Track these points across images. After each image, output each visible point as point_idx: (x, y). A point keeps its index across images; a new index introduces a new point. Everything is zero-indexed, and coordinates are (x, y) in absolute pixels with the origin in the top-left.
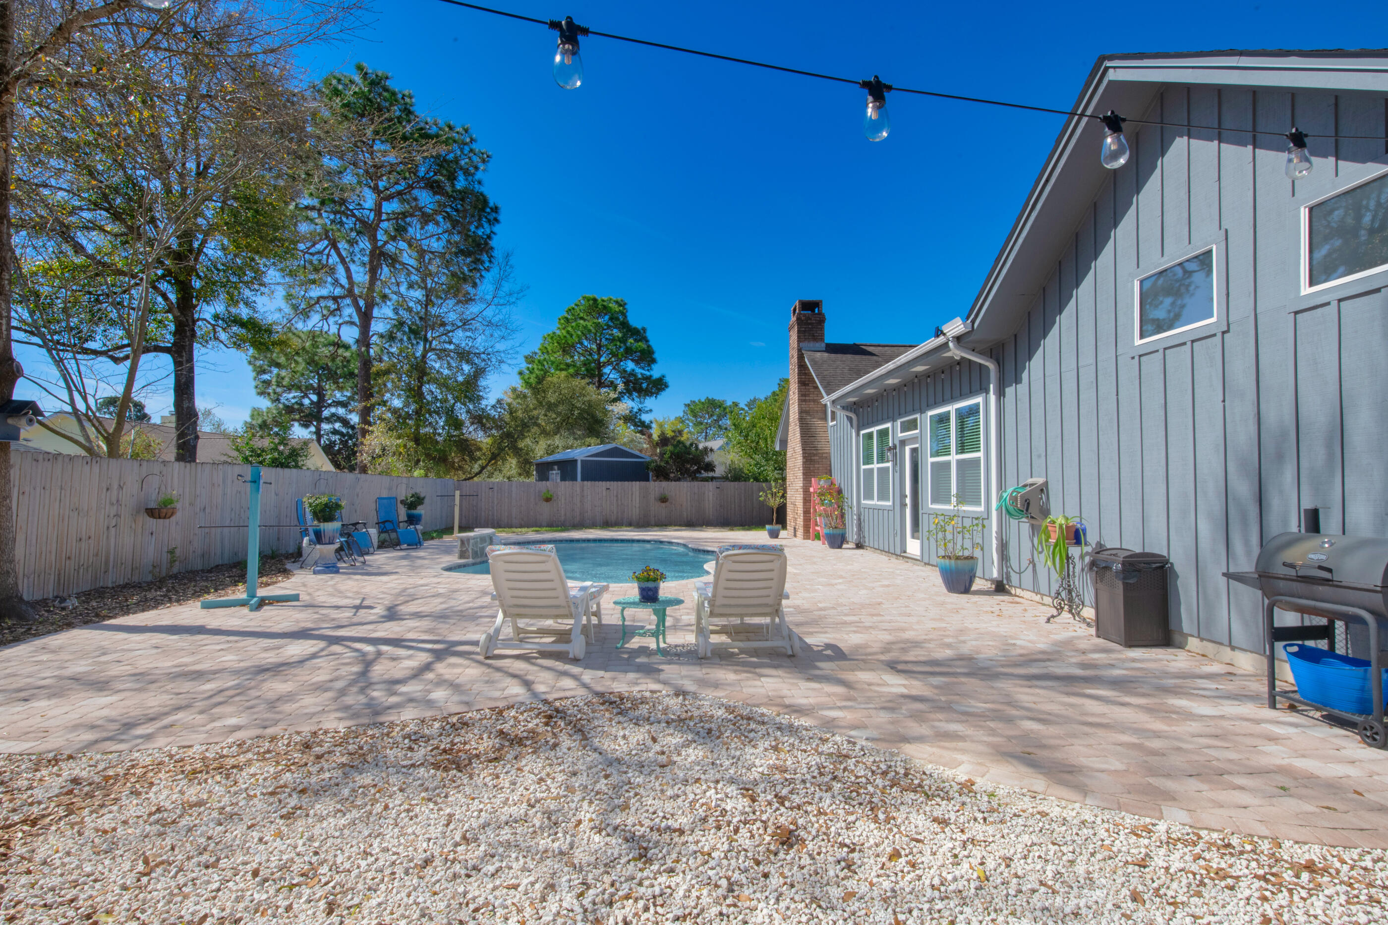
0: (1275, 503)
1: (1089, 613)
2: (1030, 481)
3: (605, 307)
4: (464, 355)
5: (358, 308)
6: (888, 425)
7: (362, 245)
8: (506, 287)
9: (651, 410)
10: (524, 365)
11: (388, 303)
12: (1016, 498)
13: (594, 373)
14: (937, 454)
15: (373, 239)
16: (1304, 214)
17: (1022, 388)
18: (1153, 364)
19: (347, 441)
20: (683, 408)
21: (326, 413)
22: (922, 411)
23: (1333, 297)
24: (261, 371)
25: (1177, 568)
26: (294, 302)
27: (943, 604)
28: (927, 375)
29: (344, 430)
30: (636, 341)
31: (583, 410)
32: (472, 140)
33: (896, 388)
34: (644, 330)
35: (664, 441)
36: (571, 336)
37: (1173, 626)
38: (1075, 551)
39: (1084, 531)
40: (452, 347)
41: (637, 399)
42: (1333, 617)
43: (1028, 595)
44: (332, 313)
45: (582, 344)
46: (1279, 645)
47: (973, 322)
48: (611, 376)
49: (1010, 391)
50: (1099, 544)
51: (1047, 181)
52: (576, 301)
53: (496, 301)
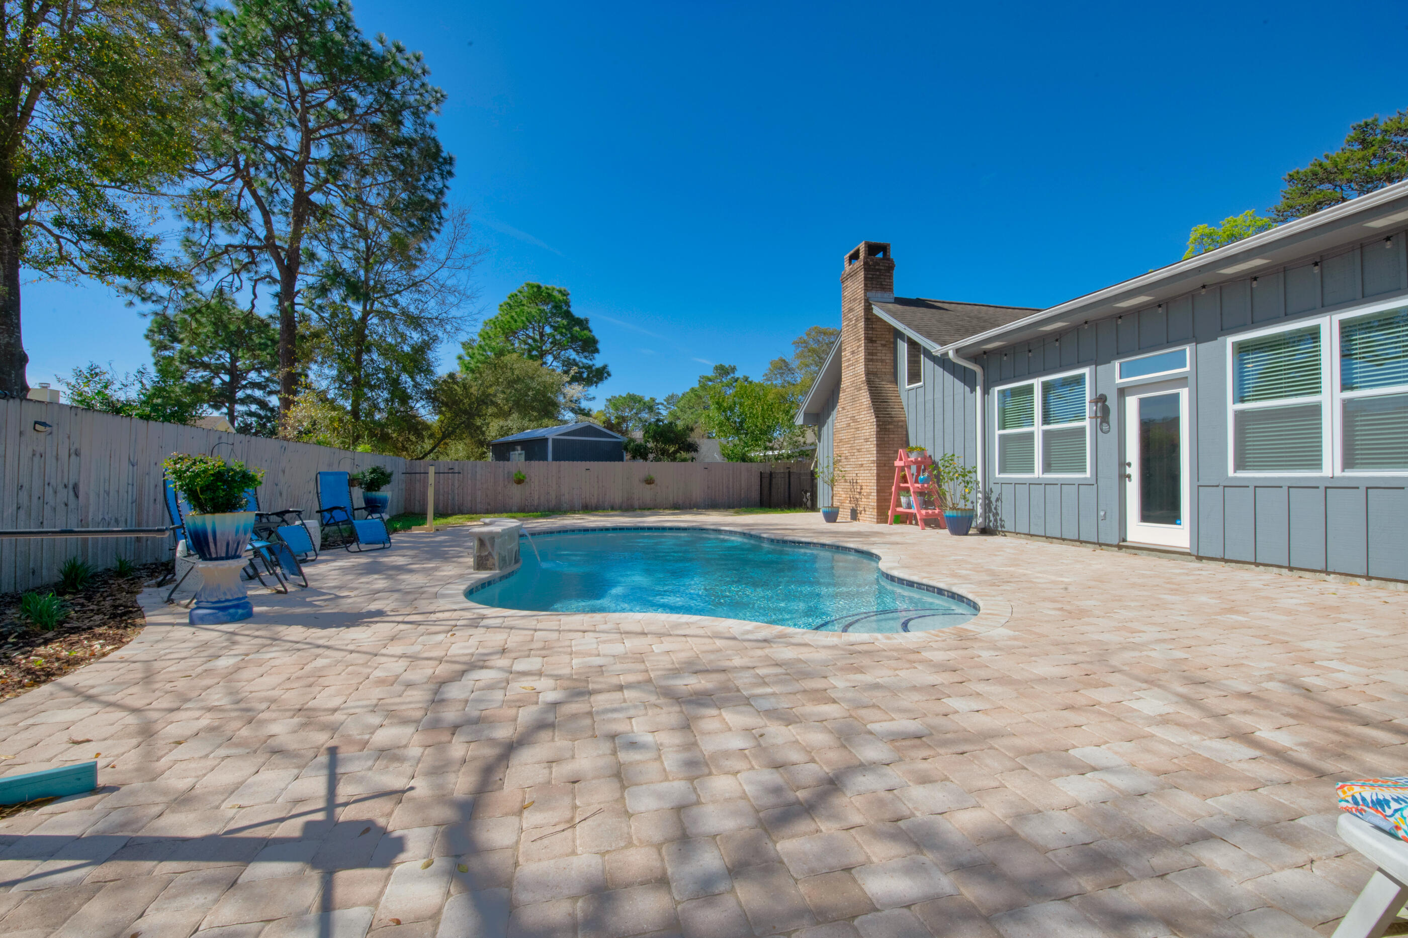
3: (549, 295)
5: (279, 261)
7: (283, 194)
8: (461, 248)
9: (594, 398)
10: (461, 351)
11: (316, 263)
15: (299, 182)
19: (265, 424)
21: (240, 394)
24: (161, 347)
26: (195, 249)
29: (262, 413)
30: (581, 330)
31: (537, 391)
32: (424, 71)
34: (587, 321)
36: (516, 321)
40: (398, 311)
44: (245, 267)
45: (526, 330)
48: (555, 362)
52: (519, 288)
53: (449, 263)
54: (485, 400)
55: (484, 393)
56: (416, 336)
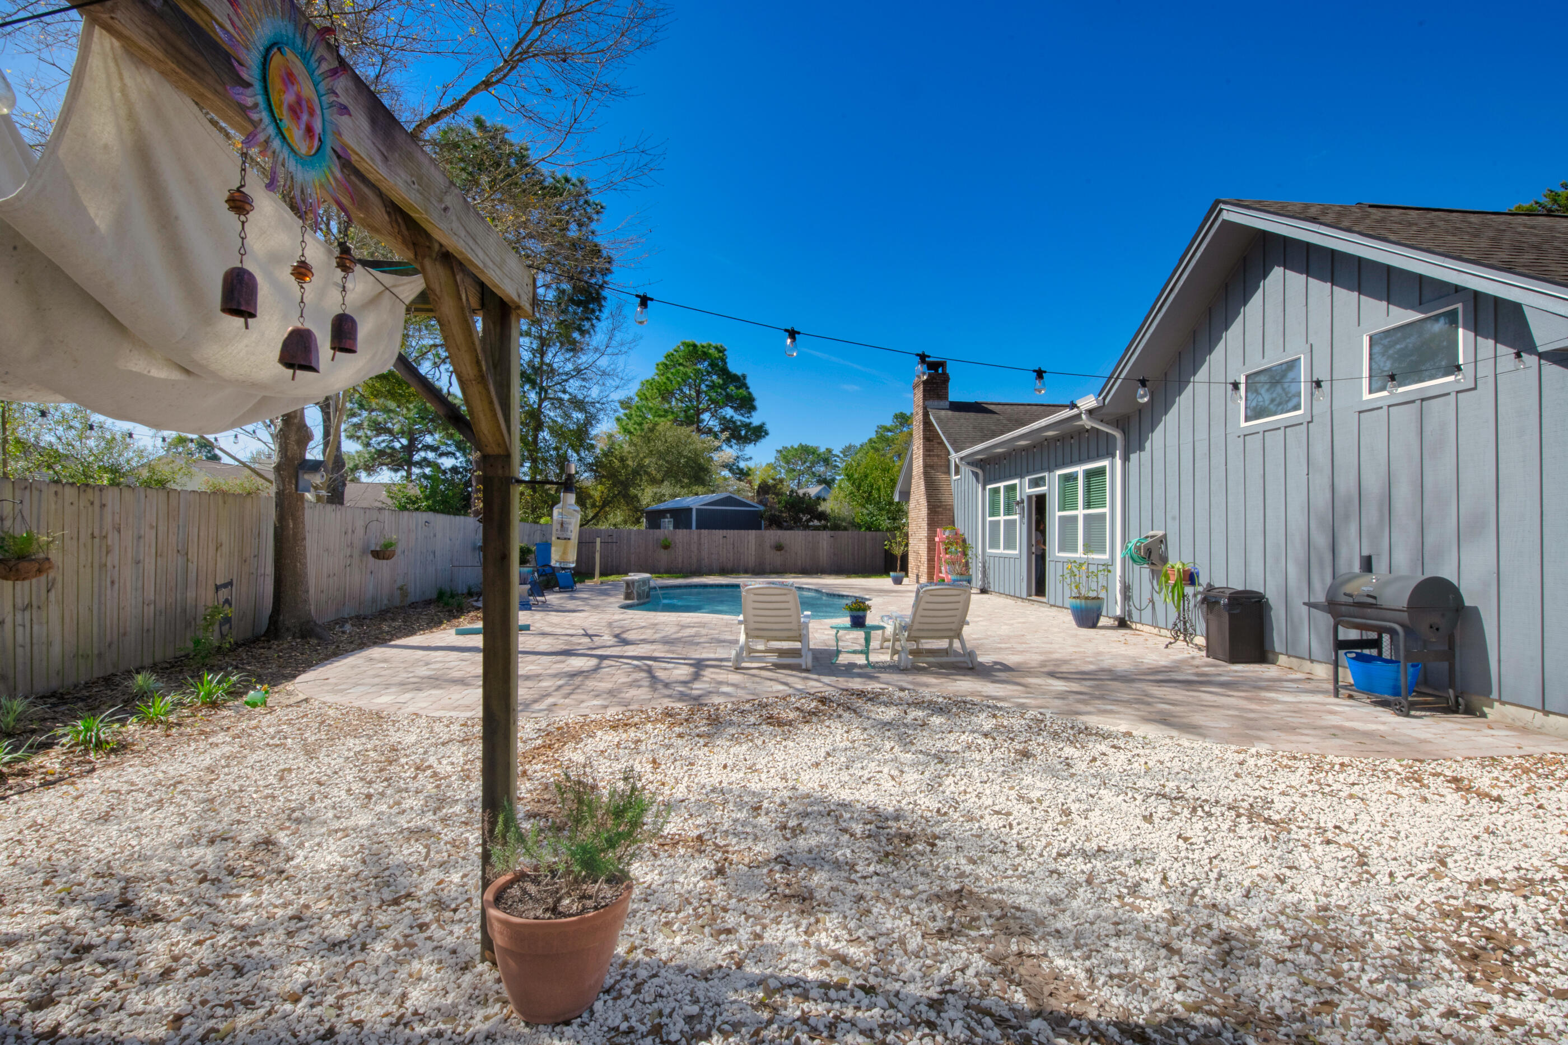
0: (1343, 551)
1: (1200, 640)
2: (1151, 533)
3: (705, 353)
4: (579, 404)
6: (1016, 481)
8: (618, 336)
9: (750, 458)
12: (1139, 548)
13: (692, 419)
14: (1062, 508)
16: (1366, 340)
17: (1145, 455)
18: (1254, 444)
20: (775, 454)
21: (417, 457)
22: (1050, 470)
23: (1384, 403)
25: (1272, 602)
27: (1076, 635)
28: (1056, 439)
30: (738, 388)
31: (689, 458)
32: (587, 192)
33: (1024, 449)
34: (744, 377)
35: (764, 489)
36: (671, 382)
37: (1267, 647)
38: (1189, 590)
39: (1198, 574)
40: (566, 397)
41: (735, 447)
42: (1381, 630)
43: (1147, 628)
45: (681, 391)
46: (1341, 652)
47: (1104, 399)
48: (711, 423)
49: (1134, 457)
50: (1209, 585)
51: (1172, 290)
52: (675, 347)
53: (609, 350)
54: (639, 471)
55: (639, 465)
56: (578, 416)
